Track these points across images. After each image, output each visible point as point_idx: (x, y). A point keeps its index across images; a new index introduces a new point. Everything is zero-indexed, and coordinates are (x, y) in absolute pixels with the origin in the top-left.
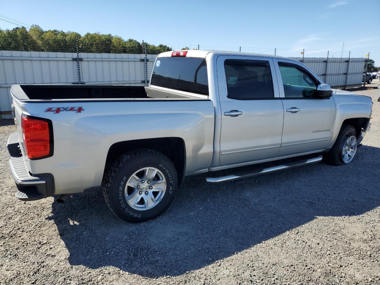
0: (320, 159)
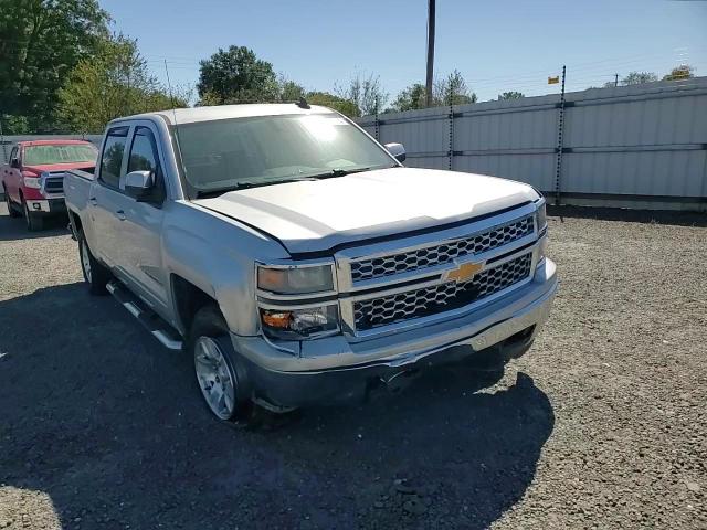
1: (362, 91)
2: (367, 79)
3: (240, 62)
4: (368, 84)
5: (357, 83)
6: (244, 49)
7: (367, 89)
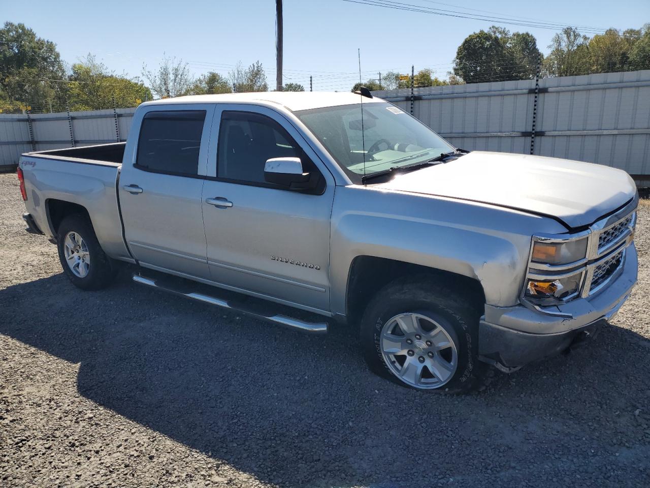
0: (323, 328)
1: (172, 77)
2: (175, 66)
3: (18, 38)
4: (177, 70)
5: (166, 69)
6: (21, 27)
7: (177, 76)
